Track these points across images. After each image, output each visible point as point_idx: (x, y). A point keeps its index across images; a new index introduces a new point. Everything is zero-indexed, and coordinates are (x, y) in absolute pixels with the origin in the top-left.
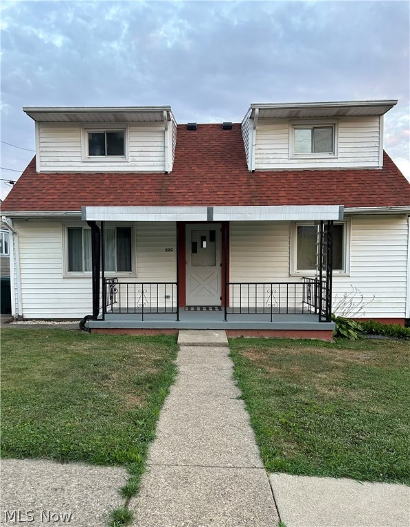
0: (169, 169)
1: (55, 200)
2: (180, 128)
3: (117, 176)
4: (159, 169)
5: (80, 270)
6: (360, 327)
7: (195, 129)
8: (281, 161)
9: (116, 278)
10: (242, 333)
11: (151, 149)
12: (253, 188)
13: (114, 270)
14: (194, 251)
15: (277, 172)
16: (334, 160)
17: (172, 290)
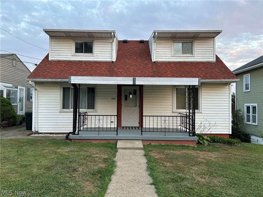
0: (114, 60)
1: (57, 73)
2: (119, 42)
3: (89, 63)
4: (109, 60)
5: (68, 108)
6: (209, 139)
7: (127, 43)
8: (168, 57)
9: (86, 112)
10: (150, 142)
11: (105, 50)
12: (155, 70)
13: (86, 109)
14: (126, 99)
15: (166, 62)
16: (193, 58)
17: (115, 119)
